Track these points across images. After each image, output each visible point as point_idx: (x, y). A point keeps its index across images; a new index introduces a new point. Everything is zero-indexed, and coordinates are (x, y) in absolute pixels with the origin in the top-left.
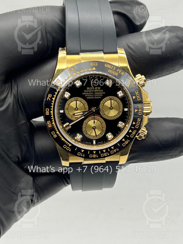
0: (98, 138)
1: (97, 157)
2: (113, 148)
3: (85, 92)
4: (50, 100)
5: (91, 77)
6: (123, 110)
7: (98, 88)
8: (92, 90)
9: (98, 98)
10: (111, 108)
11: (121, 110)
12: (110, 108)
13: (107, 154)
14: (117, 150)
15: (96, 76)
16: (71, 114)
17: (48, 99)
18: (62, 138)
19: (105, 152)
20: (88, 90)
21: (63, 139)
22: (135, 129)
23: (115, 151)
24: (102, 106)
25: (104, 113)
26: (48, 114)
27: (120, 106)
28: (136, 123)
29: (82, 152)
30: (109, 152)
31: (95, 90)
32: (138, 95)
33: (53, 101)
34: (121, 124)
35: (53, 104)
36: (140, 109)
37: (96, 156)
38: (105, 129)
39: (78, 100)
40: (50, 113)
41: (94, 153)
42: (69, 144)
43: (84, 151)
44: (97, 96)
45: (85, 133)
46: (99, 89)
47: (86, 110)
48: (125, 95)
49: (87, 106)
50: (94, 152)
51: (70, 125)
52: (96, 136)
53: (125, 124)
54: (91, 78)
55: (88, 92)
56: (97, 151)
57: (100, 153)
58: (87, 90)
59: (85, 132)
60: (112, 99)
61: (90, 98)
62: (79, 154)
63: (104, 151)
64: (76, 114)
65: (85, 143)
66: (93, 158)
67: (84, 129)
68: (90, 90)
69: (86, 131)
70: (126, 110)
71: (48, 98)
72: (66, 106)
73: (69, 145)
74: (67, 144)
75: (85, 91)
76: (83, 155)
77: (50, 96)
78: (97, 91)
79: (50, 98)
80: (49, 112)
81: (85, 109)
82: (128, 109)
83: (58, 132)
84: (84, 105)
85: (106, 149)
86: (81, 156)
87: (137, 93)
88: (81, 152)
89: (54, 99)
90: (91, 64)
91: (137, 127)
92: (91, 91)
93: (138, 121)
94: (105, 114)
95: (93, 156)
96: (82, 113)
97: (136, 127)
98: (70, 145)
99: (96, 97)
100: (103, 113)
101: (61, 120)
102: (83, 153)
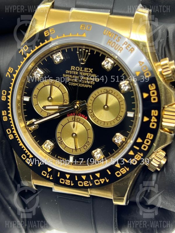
0: (78, 153)
1: (72, 185)
2: (99, 176)
3: (68, 74)
4: (10, 77)
5: (79, 49)
6: (126, 114)
7: (89, 70)
8: (78, 71)
9: (86, 86)
10: (106, 108)
11: (122, 114)
12: (104, 106)
13: (89, 184)
14: (105, 180)
15: (88, 50)
16: (41, 105)
17: (8, 75)
18: (20, 142)
19: (84, 179)
20: (73, 70)
21: (21, 144)
22: (141, 151)
23: (102, 181)
24: (91, 102)
25: (94, 114)
26: (5, 100)
27: (122, 107)
28: (143, 141)
29: (49, 171)
30: (92, 182)
31: (84, 72)
32: (153, 93)
33: (13, 80)
34: (119, 138)
35: (12, 84)
36: (153, 118)
37: (70, 183)
38: (91, 141)
39: (55, 84)
40: (7, 98)
41: (68, 178)
42: (29, 153)
43: (51, 170)
44: (85, 84)
45: (59, 142)
46: (90, 73)
47: (65, 104)
48: (131, 89)
49: (67, 98)
50: (68, 176)
51: (35, 123)
52: (76, 149)
53: (126, 139)
54: (79, 51)
55: (72, 75)
56: (72, 176)
57: (77, 179)
58: (70, 70)
59: (59, 139)
60: (110, 92)
61: (74, 84)
62: (44, 173)
63: (84, 177)
64: (47, 108)
65: (57, 157)
66: (65, 185)
67: (58, 135)
68: (75, 71)
69: (61, 139)
70: (130, 114)
71: (8, 73)
72: (35, 92)
73: (29, 155)
74: (27, 153)
75: (67, 72)
76: (50, 176)
77: (11, 71)
78: (87, 74)
79: (9, 73)
80: (6, 96)
81: (64, 101)
82: (134, 114)
83: (15, 132)
84: (63, 94)
85: (87, 175)
86: (48, 177)
87: (152, 89)
88: (47, 171)
89: (15, 76)
90: (81, 27)
91: (145, 147)
92: (77, 73)
93: (148, 139)
94: (94, 116)
95: (65, 181)
96: (57, 107)
97: (142, 148)
98: (31, 156)
99: (83, 85)
100: (92, 114)
101: (25, 113)
102: (50, 173)
